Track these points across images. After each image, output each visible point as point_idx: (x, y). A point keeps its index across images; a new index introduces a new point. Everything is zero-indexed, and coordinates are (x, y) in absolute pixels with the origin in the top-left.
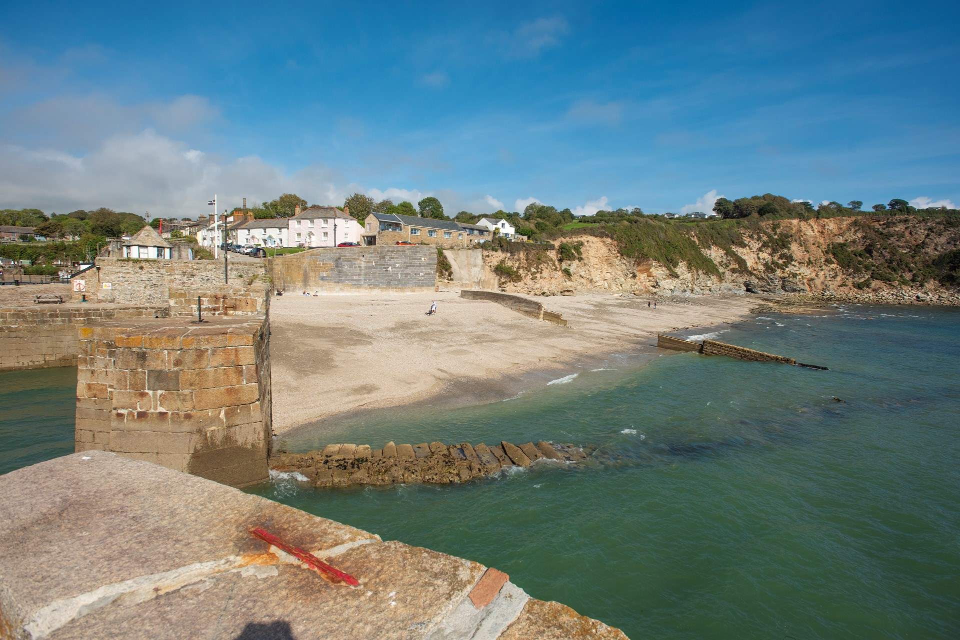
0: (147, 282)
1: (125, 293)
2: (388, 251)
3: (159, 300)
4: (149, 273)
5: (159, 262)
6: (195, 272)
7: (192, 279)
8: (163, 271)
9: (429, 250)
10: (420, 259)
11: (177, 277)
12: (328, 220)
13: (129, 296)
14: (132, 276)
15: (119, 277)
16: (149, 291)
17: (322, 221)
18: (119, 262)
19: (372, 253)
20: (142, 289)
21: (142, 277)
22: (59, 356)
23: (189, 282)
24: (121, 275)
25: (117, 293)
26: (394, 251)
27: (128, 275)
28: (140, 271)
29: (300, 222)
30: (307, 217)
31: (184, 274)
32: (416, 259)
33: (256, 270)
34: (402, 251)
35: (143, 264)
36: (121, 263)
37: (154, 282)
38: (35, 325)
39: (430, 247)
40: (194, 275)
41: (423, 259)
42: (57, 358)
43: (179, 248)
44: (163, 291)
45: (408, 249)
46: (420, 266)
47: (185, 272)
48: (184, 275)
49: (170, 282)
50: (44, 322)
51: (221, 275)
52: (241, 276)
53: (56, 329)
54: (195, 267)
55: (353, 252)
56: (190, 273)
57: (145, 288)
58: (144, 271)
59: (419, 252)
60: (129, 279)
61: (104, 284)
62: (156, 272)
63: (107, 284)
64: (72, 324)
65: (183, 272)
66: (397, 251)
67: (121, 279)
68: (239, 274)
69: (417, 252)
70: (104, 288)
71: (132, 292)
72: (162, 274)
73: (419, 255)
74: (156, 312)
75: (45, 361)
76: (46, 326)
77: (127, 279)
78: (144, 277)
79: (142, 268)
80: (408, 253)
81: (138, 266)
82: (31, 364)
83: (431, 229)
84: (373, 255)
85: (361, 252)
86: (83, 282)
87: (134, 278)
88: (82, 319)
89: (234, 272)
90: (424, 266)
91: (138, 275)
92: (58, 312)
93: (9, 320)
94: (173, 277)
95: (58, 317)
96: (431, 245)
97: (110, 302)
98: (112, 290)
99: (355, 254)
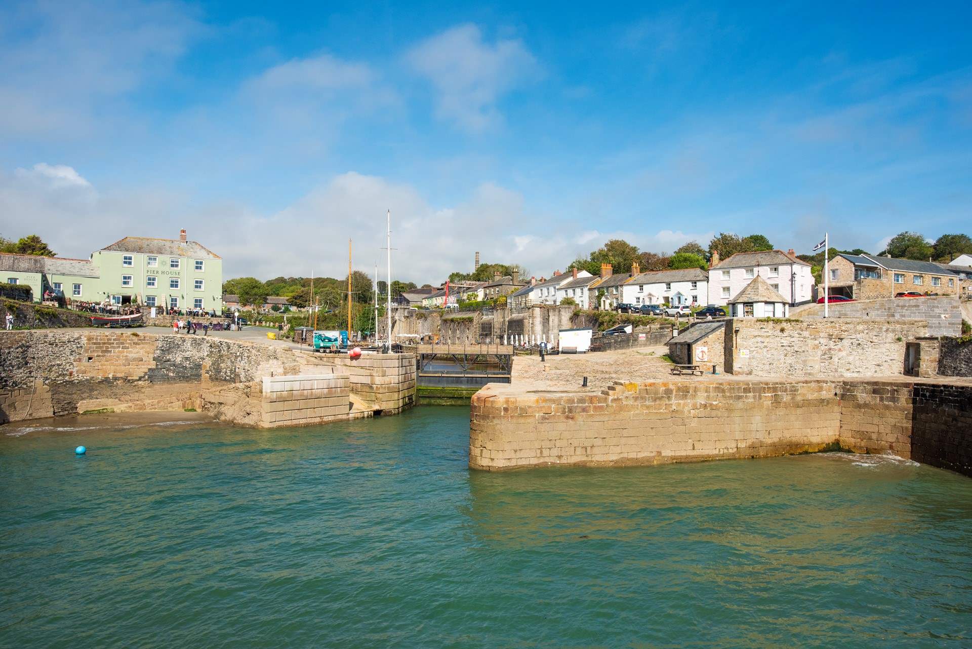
0: (788, 348)
1: (763, 362)
2: (898, 306)
3: (801, 372)
4: (790, 336)
5: (802, 322)
6: (844, 335)
7: (840, 344)
8: (806, 334)
9: (950, 303)
10: (939, 317)
11: (822, 341)
12: (780, 268)
13: (767, 367)
14: (772, 341)
15: (757, 343)
16: (790, 360)
17: (769, 269)
18: (759, 323)
19: (878, 309)
20: (782, 357)
21: (782, 341)
22: (749, 442)
23: (835, 347)
24: (759, 339)
25: (754, 363)
26: (905, 306)
27: (768, 340)
28: (780, 334)
29: (729, 272)
30: (740, 265)
31: (830, 337)
32: (934, 317)
33: (917, 330)
34: (915, 306)
35: (784, 325)
36: (760, 324)
37: (796, 349)
38: (731, 402)
39: (952, 299)
40: (842, 339)
41: (943, 316)
42: (747, 445)
43: (560, 311)
44: (806, 361)
45: (923, 303)
46: (940, 327)
47: (832, 335)
48: (831, 339)
49: (814, 348)
50: (739, 398)
51: (874, 337)
52: (899, 340)
53: (748, 408)
54: (843, 328)
55: (854, 309)
56: (837, 336)
57: (786, 356)
58: (786, 334)
59: (937, 307)
60: (769, 345)
61: (741, 351)
62: (798, 335)
63: (744, 351)
64: (762, 401)
65: (829, 335)
66: (909, 306)
67: (759, 344)
68: (897, 337)
69: (934, 307)
70: (742, 356)
71: (771, 362)
72: (805, 338)
73: (937, 311)
74: (835, 387)
75: (737, 448)
76: (740, 404)
77: (765, 344)
78: (785, 343)
79: (782, 330)
80: (923, 308)
81: (779, 327)
82: (726, 451)
83: (917, 273)
84: (879, 313)
85: (865, 309)
86: (705, 349)
87: (774, 343)
88: (770, 395)
89: (890, 334)
90: (945, 327)
91: (778, 339)
92: (751, 386)
93: (712, 394)
94: (817, 342)
95: (750, 392)
96: (951, 296)
97: (747, 374)
98: (750, 358)
99: (858, 311)
